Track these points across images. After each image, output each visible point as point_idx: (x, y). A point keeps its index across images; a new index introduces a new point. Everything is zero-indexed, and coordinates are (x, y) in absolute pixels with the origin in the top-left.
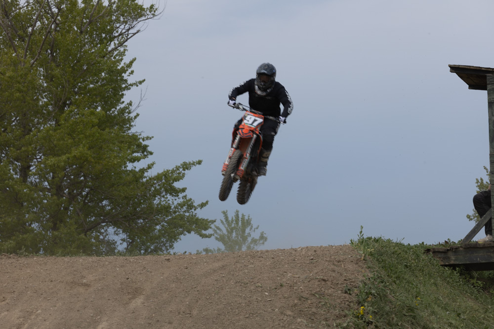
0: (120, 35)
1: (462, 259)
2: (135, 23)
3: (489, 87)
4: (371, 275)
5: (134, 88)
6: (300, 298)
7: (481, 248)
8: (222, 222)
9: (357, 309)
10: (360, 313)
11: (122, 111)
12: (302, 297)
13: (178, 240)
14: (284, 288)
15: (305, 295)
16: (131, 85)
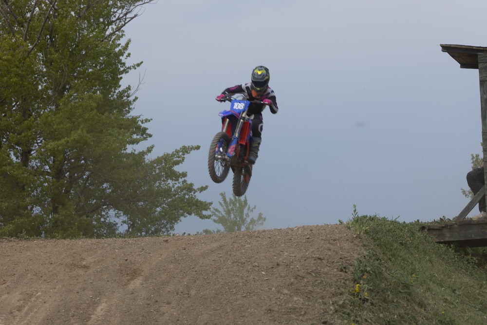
0: (117, 19)
1: (457, 236)
2: (132, 7)
3: (480, 65)
4: (366, 253)
5: (132, 71)
6: (297, 277)
7: (476, 225)
8: (221, 204)
9: (353, 287)
10: (356, 291)
11: (121, 95)
12: (298, 276)
13: (178, 221)
14: (280, 268)
15: (301, 273)
16: (129, 68)
